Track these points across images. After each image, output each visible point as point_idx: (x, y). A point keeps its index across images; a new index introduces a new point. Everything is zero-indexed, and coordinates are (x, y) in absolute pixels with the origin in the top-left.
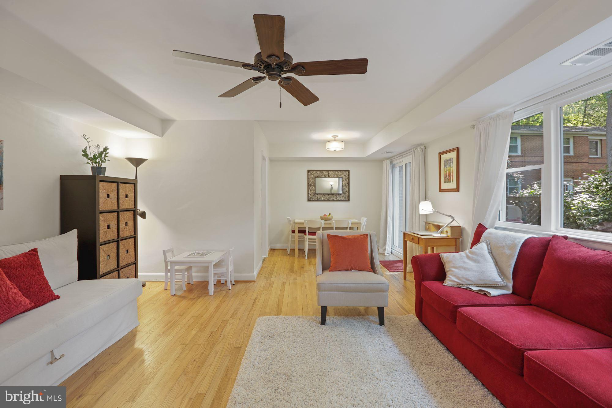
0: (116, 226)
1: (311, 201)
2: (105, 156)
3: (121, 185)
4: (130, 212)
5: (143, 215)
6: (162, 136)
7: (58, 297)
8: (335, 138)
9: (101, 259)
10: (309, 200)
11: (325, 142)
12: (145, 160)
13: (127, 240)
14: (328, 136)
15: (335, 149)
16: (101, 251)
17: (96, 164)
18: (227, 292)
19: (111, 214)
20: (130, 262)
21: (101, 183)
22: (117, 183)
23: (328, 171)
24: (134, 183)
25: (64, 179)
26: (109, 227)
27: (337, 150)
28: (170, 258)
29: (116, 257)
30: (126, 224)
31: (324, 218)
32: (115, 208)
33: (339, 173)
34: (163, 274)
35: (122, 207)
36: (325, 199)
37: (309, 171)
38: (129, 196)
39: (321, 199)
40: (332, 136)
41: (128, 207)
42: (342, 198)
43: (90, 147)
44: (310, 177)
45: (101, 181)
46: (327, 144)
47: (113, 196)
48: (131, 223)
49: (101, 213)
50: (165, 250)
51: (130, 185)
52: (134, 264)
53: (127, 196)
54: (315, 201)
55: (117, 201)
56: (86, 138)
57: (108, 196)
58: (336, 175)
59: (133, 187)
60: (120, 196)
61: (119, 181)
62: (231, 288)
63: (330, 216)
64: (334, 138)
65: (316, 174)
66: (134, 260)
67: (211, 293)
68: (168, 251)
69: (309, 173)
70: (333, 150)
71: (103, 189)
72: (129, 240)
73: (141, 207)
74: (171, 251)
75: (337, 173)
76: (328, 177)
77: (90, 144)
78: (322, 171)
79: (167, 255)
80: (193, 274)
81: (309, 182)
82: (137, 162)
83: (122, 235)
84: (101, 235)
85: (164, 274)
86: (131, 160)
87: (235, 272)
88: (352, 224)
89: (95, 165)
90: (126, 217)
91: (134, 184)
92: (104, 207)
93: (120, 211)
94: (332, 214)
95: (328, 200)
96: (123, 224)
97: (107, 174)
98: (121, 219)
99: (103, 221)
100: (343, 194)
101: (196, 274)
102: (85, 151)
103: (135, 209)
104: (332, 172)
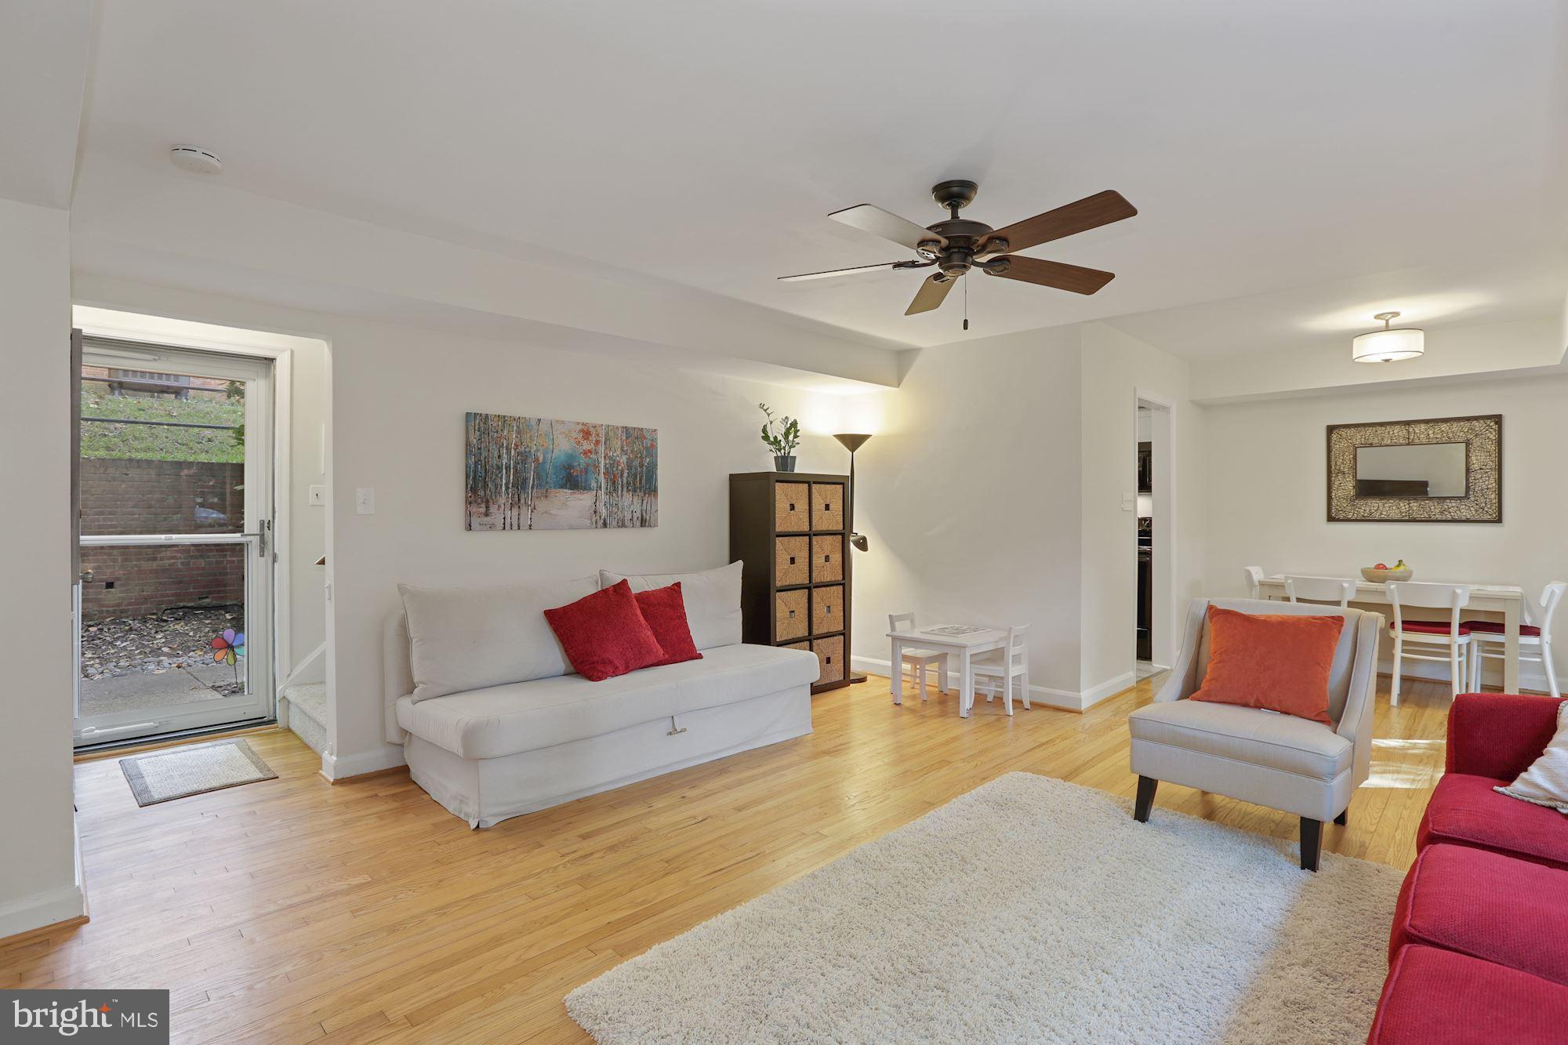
0: (807, 560)
1: (1339, 520)
2: (796, 436)
3: (814, 487)
4: (835, 537)
5: (862, 545)
6: (899, 385)
7: (700, 657)
8: (1387, 321)
9: (778, 615)
10: (1331, 519)
11: (1348, 337)
12: (867, 437)
13: (828, 588)
14: (1360, 316)
15: (1387, 357)
16: (778, 601)
17: (780, 451)
18: (998, 720)
19: (797, 538)
20: (833, 629)
21: (777, 484)
22: (809, 483)
23: (1408, 423)
24: (845, 484)
25: (734, 479)
26: (793, 561)
27: (1395, 357)
28: (903, 629)
29: (806, 616)
30: (827, 559)
31: (1377, 574)
32: (806, 528)
33: (1455, 426)
34: (889, 663)
35: (818, 526)
36: (1394, 514)
37: (1331, 429)
38: (831, 507)
39: (1377, 516)
40: (1377, 317)
41: (831, 528)
42: (1465, 513)
43: (771, 423)
44: (1336, 448)
45: (778, 481)
46: (1356, 342)
47: (802, 506)
48: (837, 558)
49: (778, 536)
50: (894, 615)
51: (834, 486)
52: (841, 634)
53: (827, 507)
54: (1356, 520)
55: (808, 516)
56: (765, 408)
57: (792, 507)
58: (1439, 436)
59: (841, 490)
60: (814, 507)
61: (812, 480)
62: (1011, 714)
63: (1402, 568)
64: (1382, 323)
65: (1358, 437)
66: (842, 629)
67: (963, 713)
68: (901, 618)
69: (1334, 436)
70: (1378, 359)
71: (783, 494)
72: (832, 588)
73: (859, 528)
74: (909, 617)
75: (1444, 427)
76: (1408, 444)
77: (772, 418)
78: (1382, 424)
79: (897, 624)
80: (948, 672)
81: (1333, 464)
82: (853, 442)
83: (816, 578)
84: (778, 574)
85: (891, 663)
86: (843, 438)
87: (1032, 681)
88: (1472, 598)
89: (779, 454)
90: (826, 546)
91: (843, 484)
92: (785, 526)
93: (815, 535)
94: (1409, 564)
95: (1407, 518)
96: (821, 557)
97: (799, 469)
98: (815, 549)
99: (782, 550)
100: (1472, 499)
101: (952, 673)
102: (764, 430)
103: (844, 531)
104: (1423, 426)
